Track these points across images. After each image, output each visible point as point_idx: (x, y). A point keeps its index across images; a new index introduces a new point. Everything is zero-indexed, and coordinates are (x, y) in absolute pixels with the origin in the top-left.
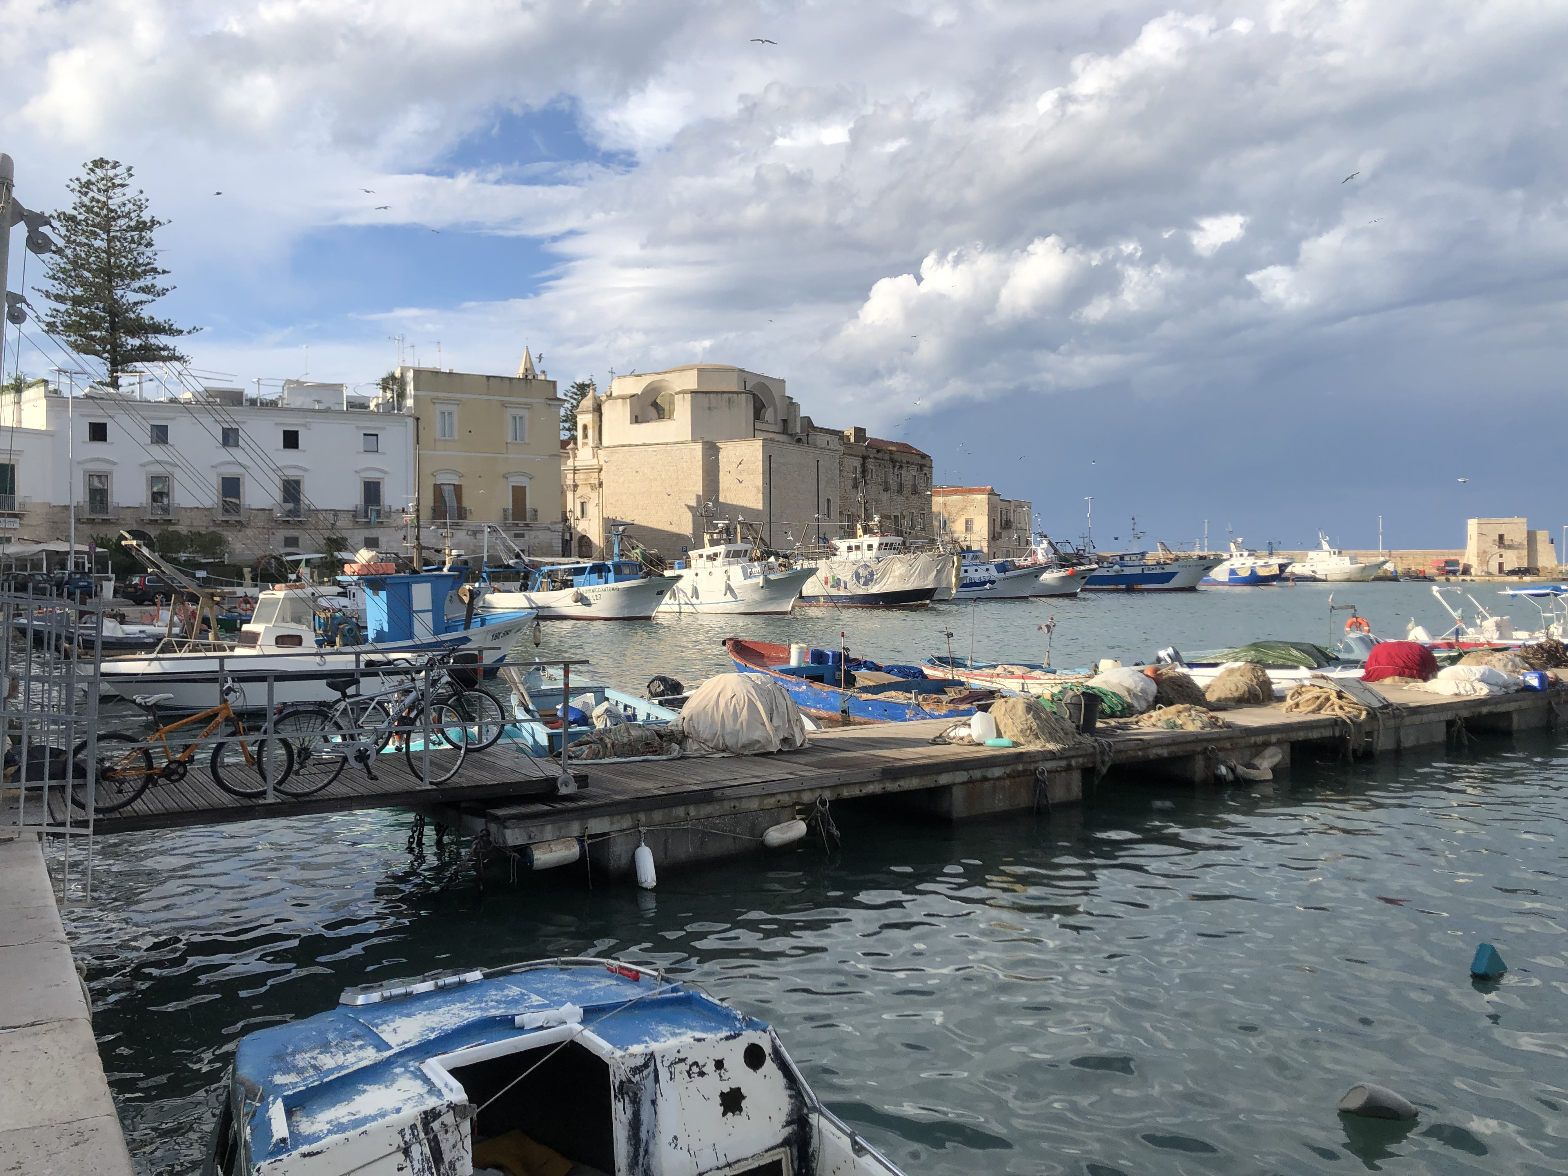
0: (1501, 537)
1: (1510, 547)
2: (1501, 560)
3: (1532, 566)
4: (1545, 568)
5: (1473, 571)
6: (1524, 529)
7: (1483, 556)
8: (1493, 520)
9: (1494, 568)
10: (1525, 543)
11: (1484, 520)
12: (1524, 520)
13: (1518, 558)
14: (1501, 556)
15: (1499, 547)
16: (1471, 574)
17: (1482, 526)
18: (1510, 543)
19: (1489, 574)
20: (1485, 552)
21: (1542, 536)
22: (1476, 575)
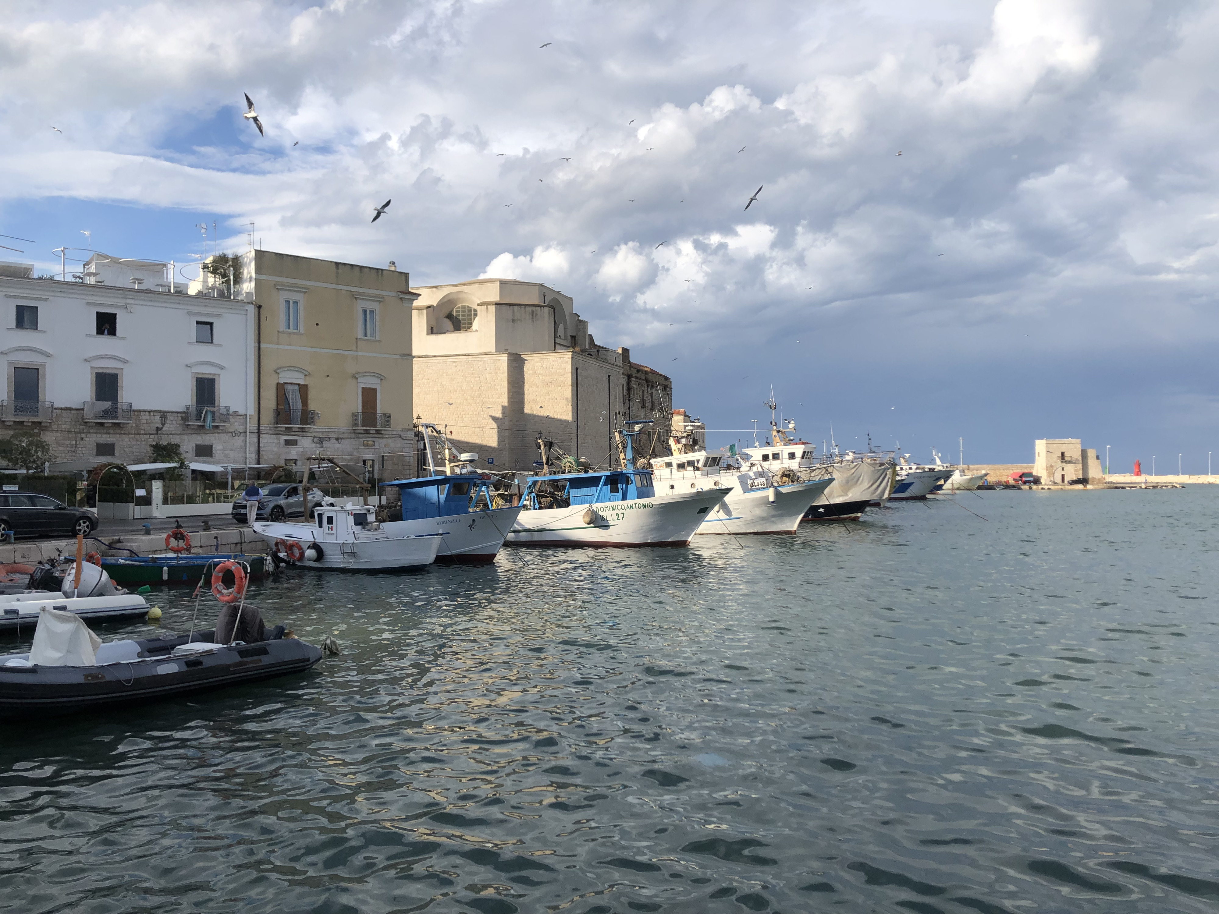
0: (1063, 454)
1: (1070, 462)
2: (1063, 473)
3: (1085, 477)
4: (1094, 478)
5: (1042, 481)
6: (1079, 447)
7: (1050, 469)
8: (1057, 441)
9: (1058, 479)
10: (1080, 458)
11: (1051, 441)
12: (1079, 441)
13: (1076, 470)
14: (1063, 469)
15: (1062, 462)
16: (1041, 483)
17: (1049, 445)
18: (1070, 459)
19: (1055, 483)
20: (1052, 466)
21: (1091, 453)
22: (1045, 484)
